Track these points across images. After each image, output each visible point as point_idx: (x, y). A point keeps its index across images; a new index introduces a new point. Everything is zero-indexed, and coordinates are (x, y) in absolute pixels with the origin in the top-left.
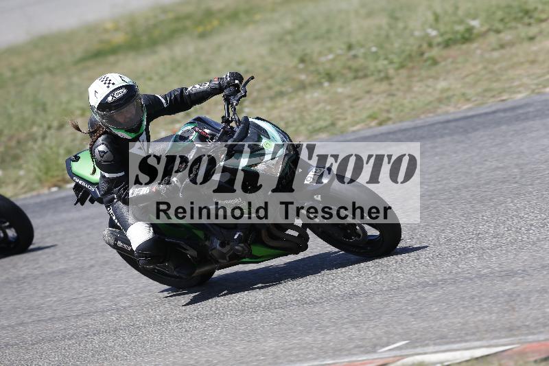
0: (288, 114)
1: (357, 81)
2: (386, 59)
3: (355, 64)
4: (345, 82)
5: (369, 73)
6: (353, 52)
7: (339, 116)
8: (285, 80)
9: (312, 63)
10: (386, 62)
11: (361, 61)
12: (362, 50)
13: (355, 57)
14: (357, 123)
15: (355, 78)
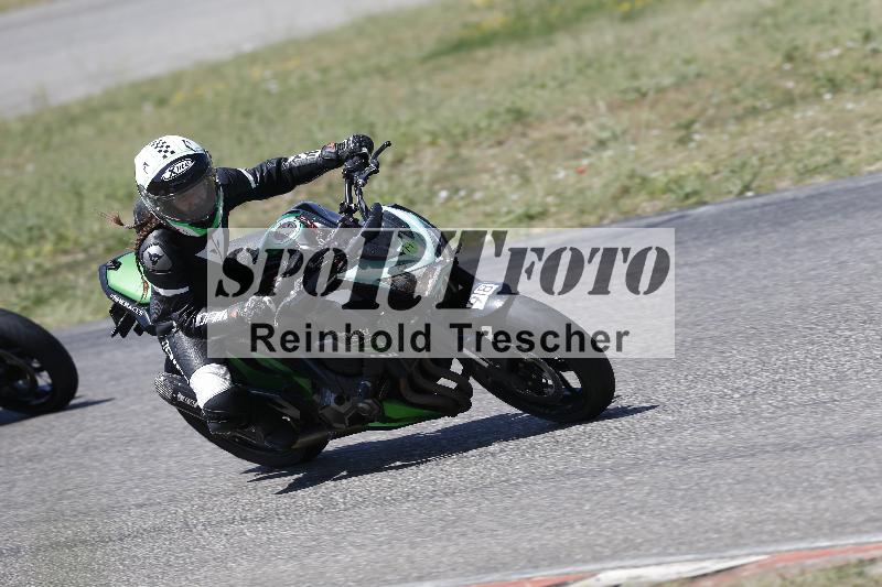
0: (765, 145)
1: (879, 91)
3: (873, 65)
4: (859, 93)
6: (871, 46)
7: (847, 148)
8: (761, 89)
9: (806, 61)
13: (875, 52)
14: (876, 159)
15: (875, 87)
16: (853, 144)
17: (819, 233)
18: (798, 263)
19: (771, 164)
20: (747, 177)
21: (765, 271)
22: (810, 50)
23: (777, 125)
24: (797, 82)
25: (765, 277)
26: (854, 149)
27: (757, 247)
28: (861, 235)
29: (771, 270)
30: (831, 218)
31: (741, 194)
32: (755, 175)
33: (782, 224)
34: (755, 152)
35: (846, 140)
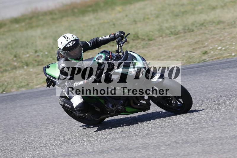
0: (9, 80)
1: (39, 66)
2: (51, 57)
3: (38, 59)
4: (34, 67)
5: (44, 63)
6: (37, 54)
7: (30, 81)
8: (7, 65)
9: (20, 58)
10: (51, 59)
11: (40, 58)
12: (42, 53)
13: (38, 56)
14: (38, 84)
15: (38, 65)
16: (32, 80)
17: (23, 104)
18: (17, 112)
19: (10, 85)
20: (4, 88)
21: (8, 113)
22: (21, 55)
23: (12, 74)
24: (17, 63)
25: (8, 115)
26: (32, 81)
27: (6, 107)
28: (34, 105)
29: (9, 113)
30: (26, 100)
31: (2, 93)
32: (6, 88)
33: (13, 101)
34: (6, 81)
35: (30, 79)
